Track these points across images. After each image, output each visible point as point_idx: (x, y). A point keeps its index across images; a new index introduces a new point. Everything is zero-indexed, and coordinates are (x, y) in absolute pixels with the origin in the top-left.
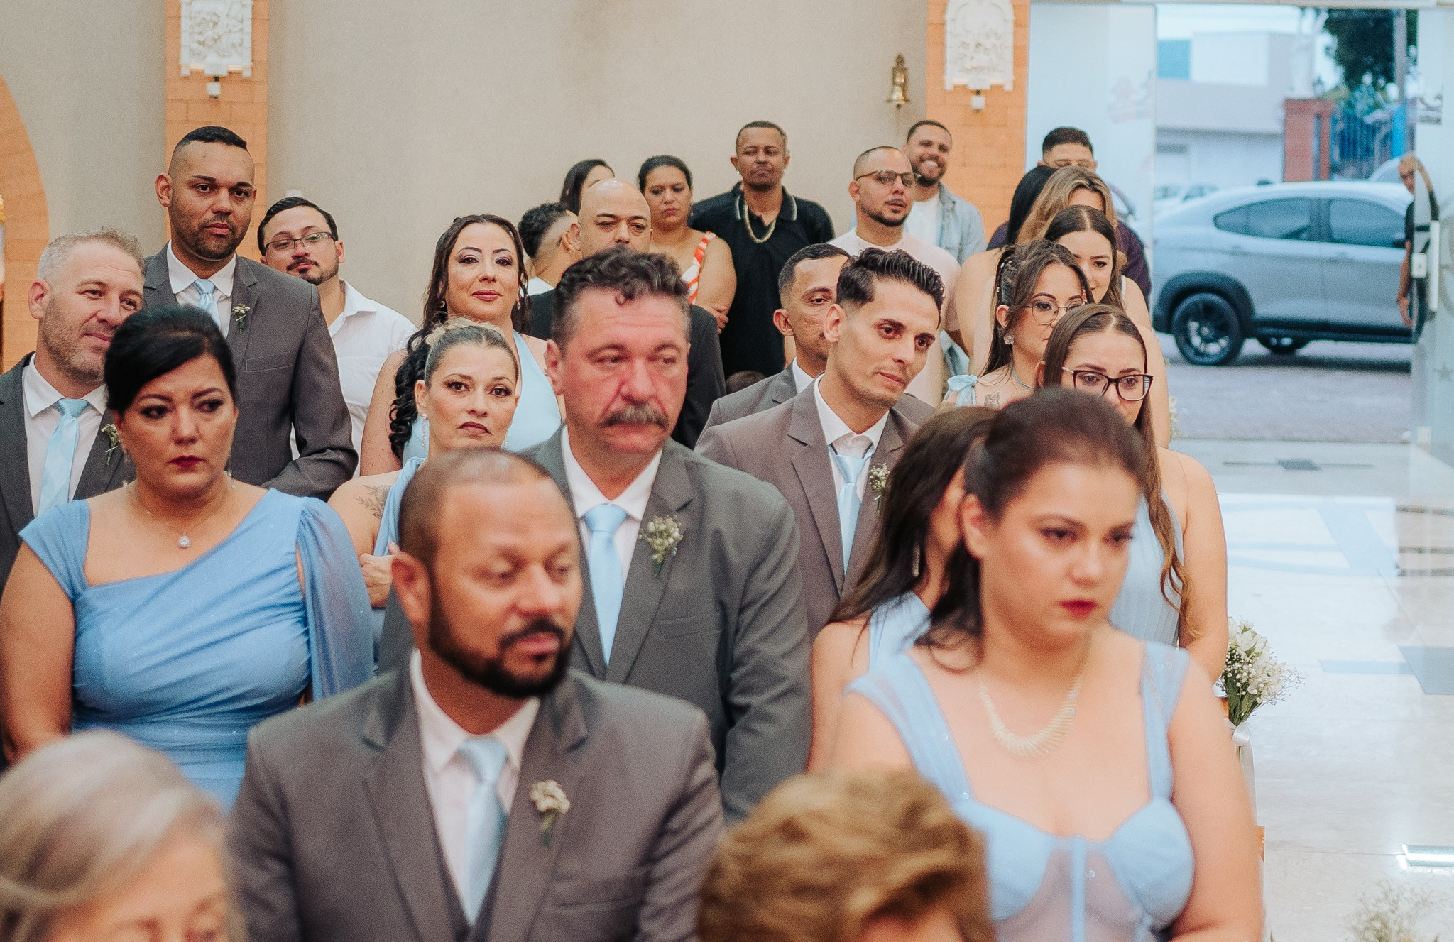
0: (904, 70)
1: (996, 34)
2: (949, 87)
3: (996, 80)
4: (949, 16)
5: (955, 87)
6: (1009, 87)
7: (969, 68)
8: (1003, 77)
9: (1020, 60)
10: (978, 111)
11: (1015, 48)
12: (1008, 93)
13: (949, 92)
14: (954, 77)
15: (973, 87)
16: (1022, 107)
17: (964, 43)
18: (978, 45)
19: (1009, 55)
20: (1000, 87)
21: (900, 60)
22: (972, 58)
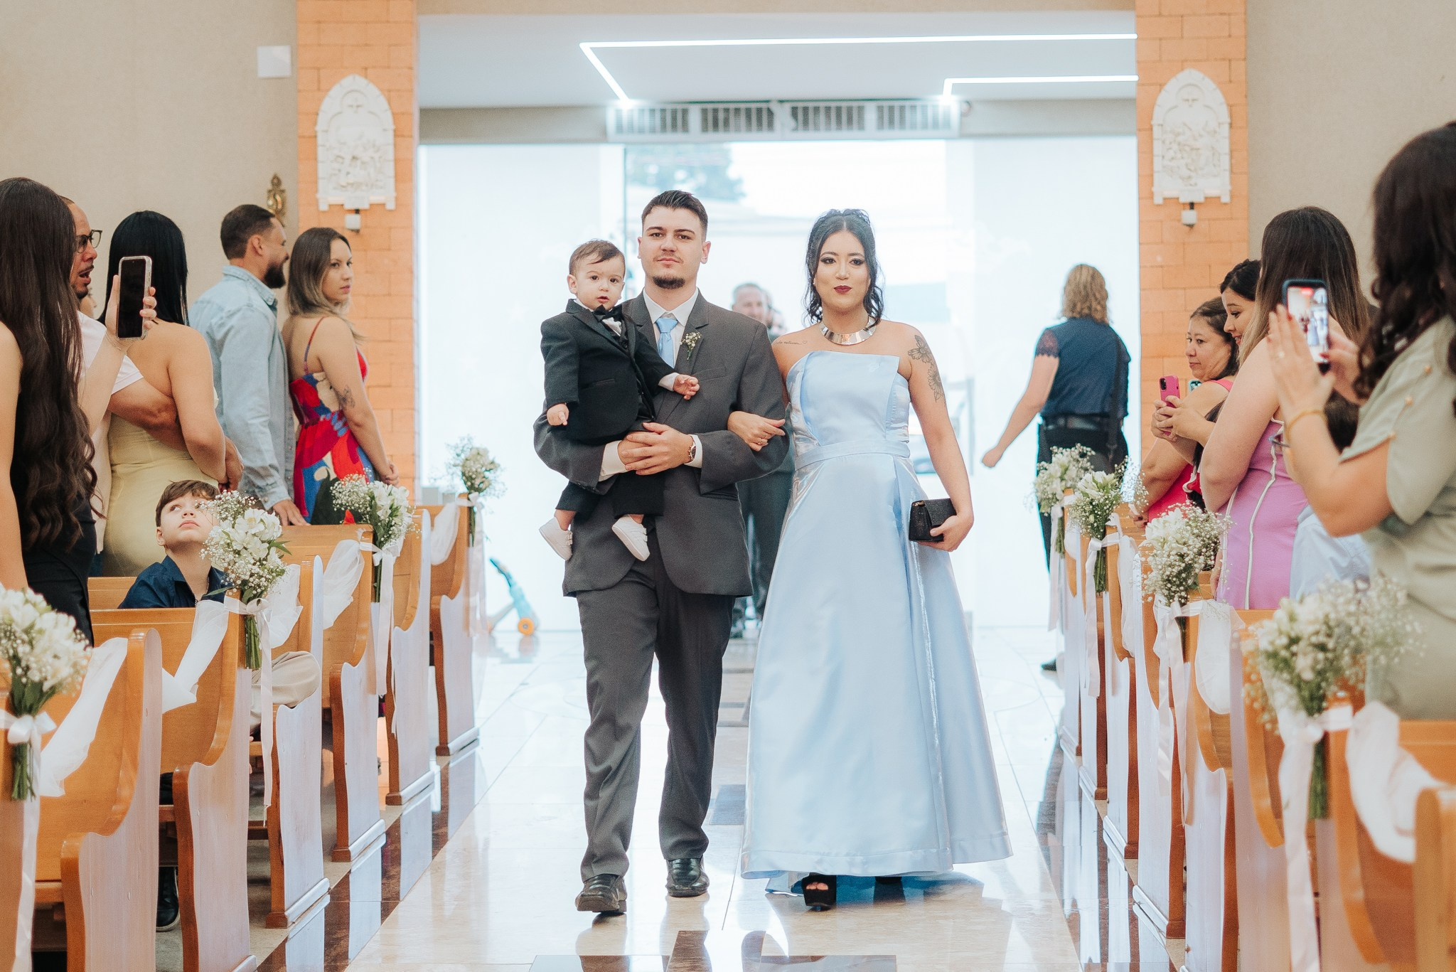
0: (283, 191)
1: (374, 146)
2: (323, 207)
3: (376, 198)
4: (319, 128)
5: (330, 206)
6: (391, 205)
7: (344, 184)
8: (385, 194)
9: (404, 174)
10: (357, 231)
11: (397, 161)
12: (390, 211)
13: (324, 212)
14: (328, 195)
15: (348, 206)
16: (409, 228)
17: (339, 157)
18: (354, 158)
19: (390, 170)
20: (383, 205)
21: (276, 182)
22: (348, 173)
